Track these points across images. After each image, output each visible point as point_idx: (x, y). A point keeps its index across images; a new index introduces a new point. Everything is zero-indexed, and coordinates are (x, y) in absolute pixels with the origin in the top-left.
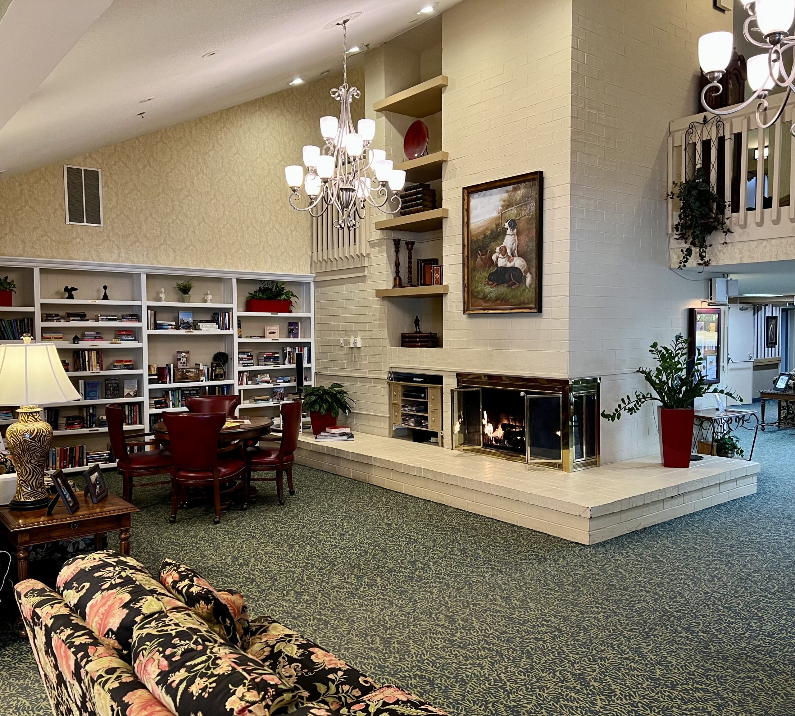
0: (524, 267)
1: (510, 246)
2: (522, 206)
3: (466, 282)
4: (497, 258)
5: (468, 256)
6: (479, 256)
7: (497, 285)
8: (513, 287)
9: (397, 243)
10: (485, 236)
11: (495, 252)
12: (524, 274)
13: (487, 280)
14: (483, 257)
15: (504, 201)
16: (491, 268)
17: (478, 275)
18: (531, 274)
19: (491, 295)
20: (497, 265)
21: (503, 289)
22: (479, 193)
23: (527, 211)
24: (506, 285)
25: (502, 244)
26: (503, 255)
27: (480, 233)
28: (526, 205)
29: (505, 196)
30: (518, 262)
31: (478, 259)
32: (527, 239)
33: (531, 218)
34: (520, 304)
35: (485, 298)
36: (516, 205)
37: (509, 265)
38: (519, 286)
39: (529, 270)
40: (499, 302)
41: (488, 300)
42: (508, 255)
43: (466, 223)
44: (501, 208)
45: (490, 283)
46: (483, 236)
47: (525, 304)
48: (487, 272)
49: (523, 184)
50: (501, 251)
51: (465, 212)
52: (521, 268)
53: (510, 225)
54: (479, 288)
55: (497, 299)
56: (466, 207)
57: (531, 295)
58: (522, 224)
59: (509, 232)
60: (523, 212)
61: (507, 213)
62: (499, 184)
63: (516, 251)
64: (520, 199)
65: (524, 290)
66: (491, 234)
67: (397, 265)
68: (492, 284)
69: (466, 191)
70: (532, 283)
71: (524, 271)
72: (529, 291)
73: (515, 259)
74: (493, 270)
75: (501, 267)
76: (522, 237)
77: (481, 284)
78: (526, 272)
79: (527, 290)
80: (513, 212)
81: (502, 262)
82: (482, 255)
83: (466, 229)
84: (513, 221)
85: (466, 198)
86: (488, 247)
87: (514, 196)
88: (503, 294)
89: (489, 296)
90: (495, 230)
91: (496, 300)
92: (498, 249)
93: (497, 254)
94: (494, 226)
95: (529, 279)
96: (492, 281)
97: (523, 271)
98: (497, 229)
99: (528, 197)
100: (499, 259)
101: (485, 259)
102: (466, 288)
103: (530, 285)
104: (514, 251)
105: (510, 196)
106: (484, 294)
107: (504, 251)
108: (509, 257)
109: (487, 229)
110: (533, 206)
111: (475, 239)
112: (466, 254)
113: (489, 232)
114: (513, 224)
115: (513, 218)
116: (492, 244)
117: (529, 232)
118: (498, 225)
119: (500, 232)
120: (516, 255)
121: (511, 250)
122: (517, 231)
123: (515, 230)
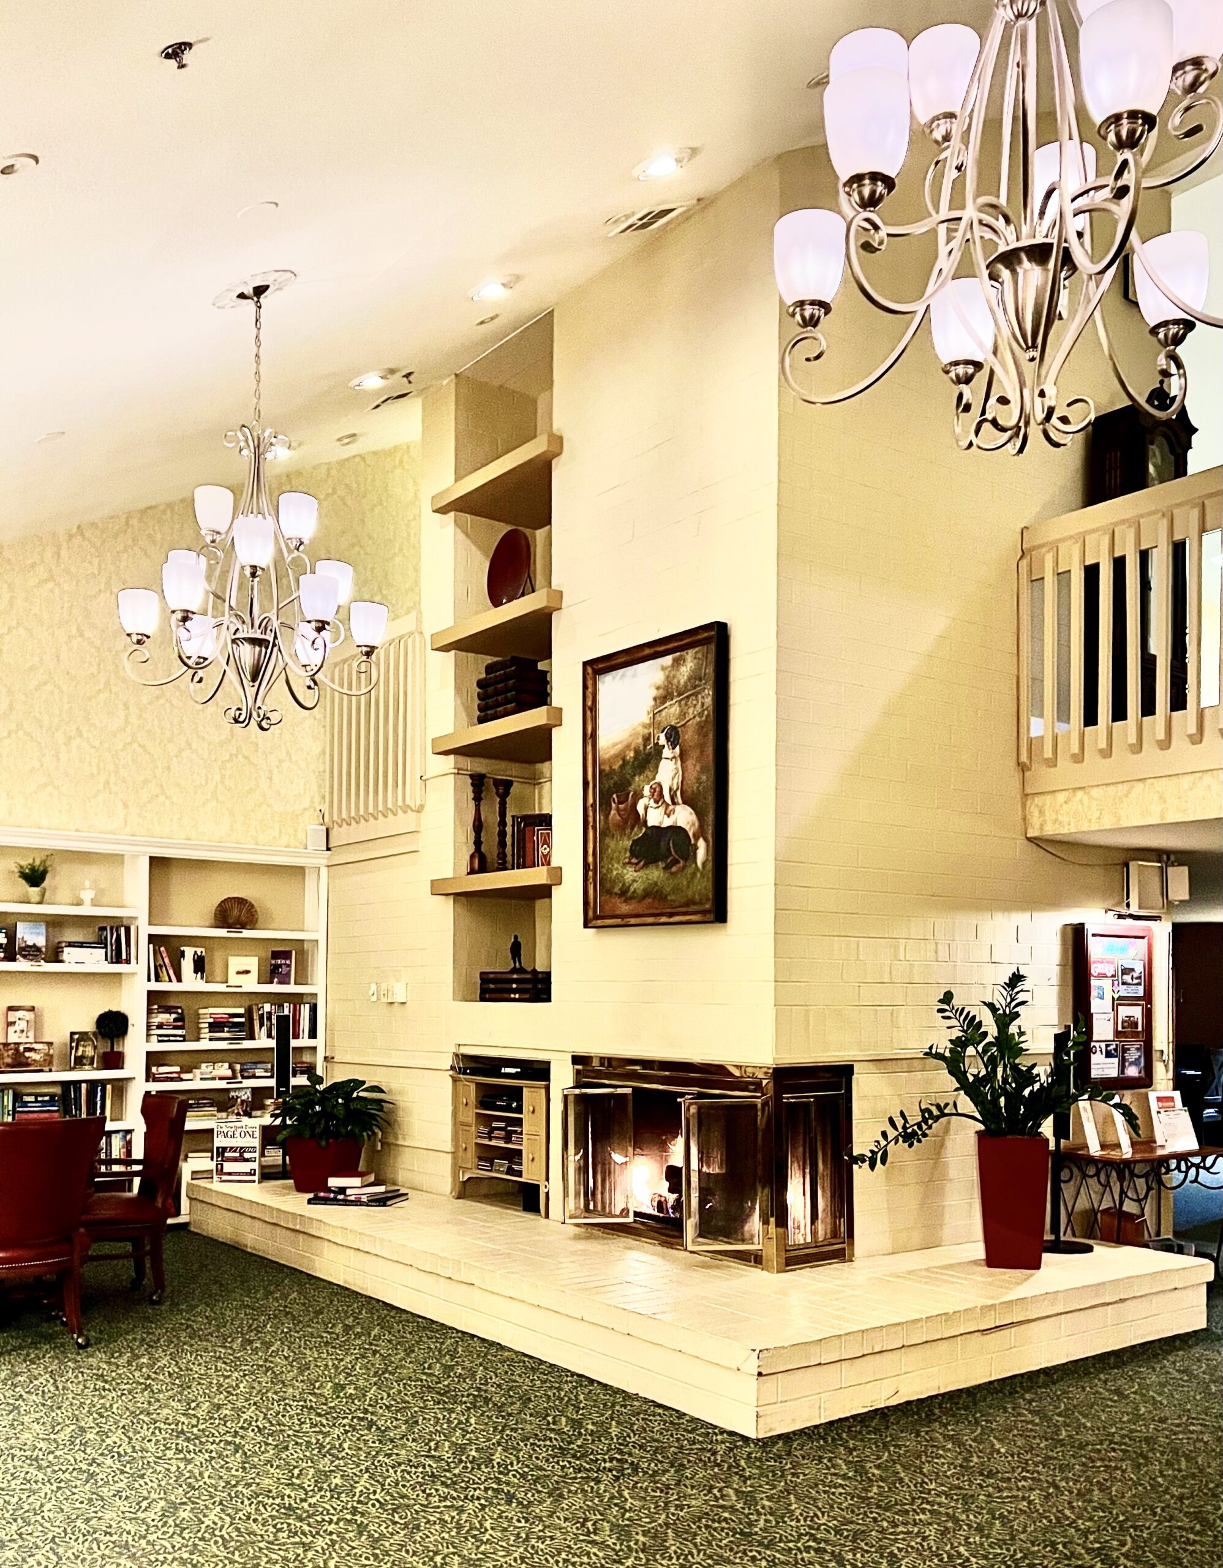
0: (693, 824)
1: (669, 783)
2: (688, 697)
3: (590, 859)
4: (646, 808)
5: (594, 805)
6: (613, 805)
7: (646, 865)
8: (674, 869)
9: (478, 782)
10: (625, 762)
11: (642, 797)
12: (693, 841)
13: (628, 854)
14: (621, 806)
15: (658, 688)
16: (636, 829)
17: (613, 844)
18: (706, 840)
19: (636, 886)
20: (645, 822)
22: (614, 673)
23: (699, 708)
24: (661, 865)
25: (654, 778)
26: (657, 802)
27: (616, 756)
28: (696, 695)
29: (659, 678)
30: (684, 817)
31: (613, 812)
32: (698, 768)
33: (706, 720)
34: (687, 904)
35: (625, 894)
36: (679, 695)
37: (667, 822)
38: (684, 868)
39: (701, 833)
40: (649, 900)
41: (632, 898)
42: (664, 801)
43: (590, 737)
44: (652, 703)
45: (634, 860)
46: (621, 762)
47: (694, 903)
48: (629, 839)
49: (690, 651)
50: (653, 793)
51: (589, 713)
52: (687, 828)
53: (668, 739)
54: (615, 873)
55: (646, 894)
56: (589, 703)
57: (703, 886)
58: (689, 735)
59: (667, 752)
60: (691, 711)
61: (664, 713)
62: (647, 651)
63: (679, 793)
64: (686, 686)
65: (694, 874)
66: (635, 758)
67: (478, 826)
68: (636, 864)
69: (589, 670)
70: (707, 860)
71: (694, 835)
72: (702, 875)
73: (678, 808)
74: (639, 833)
75: (654, 827)
76: (690, 763)
77: (618, 863)
78: (696, 837)
79: (699, 875)
80: (672, 710)
81: (655, 817)
82: (620, 803)
83: (589, 748)
84: (673, 728)
85: (590, 683)
86: (630, 785)
87: (674, 677)
88: (656, 884)
89: (632, 889)
90: (642, 748)
91: (644, 898)
92: (647, 791)
93: (646, 800)
94: (640, 740)
95: (701, 854)
96: (637, 858)
97: (691, 834)
98: (645, 746)
99: (700, 680)
100: (649, 810)
101: (625, 810)
102: (591, 873)
103: (704, 864)
104: (675, 792)
105: (668, 677)
106: (624, 884)
107: (658, 794)
108: (668, 805)
109: (628, 747)
110: (708, 698)
111: (607, 768)
112: (590, 800)
113: (632, 754)
114: (674, 735)
115: (673, 723)
116: (637, 779)
117: (702, 752)
118: (647, 739)
119: (650, 753)
120: (680, 801)
121: (671, 789)
122: (681, 750)
123: (678, 749)
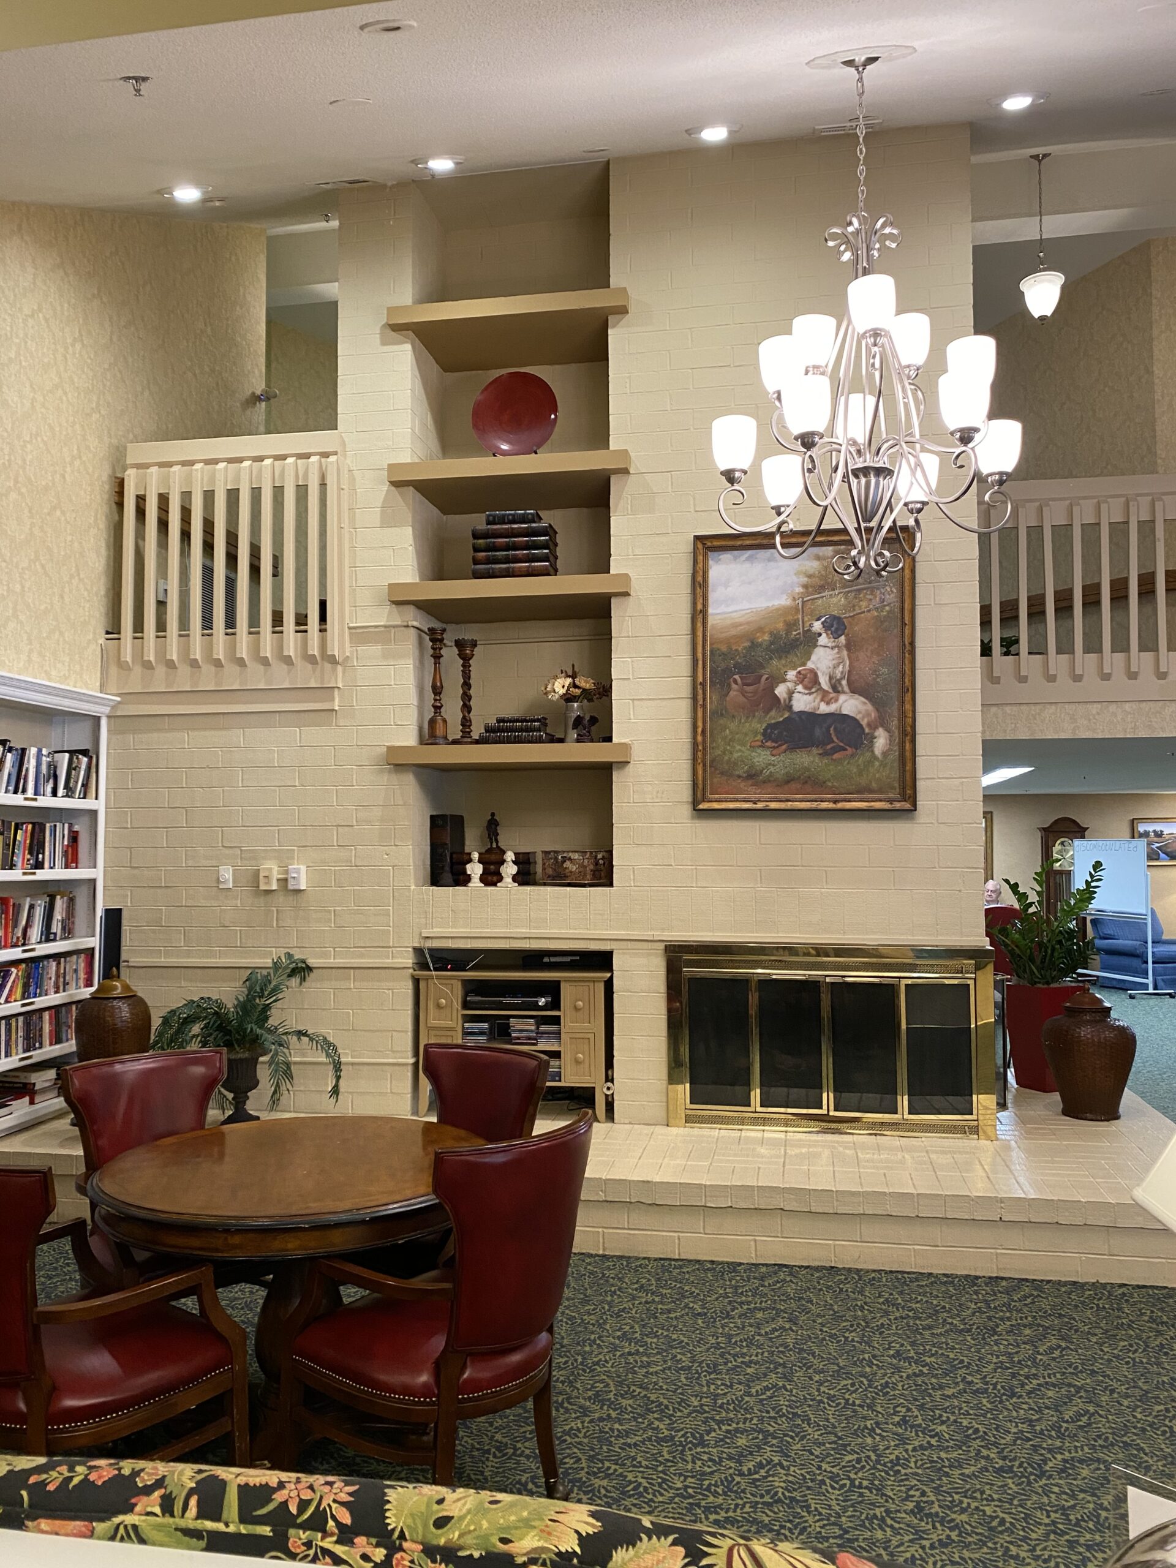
0: (868, 715)
1: (827, 671)
2: (859, 591)
3: (699, 738)
4: (791, 693)
5: (703, 684)
6: (734, 686)
7: (792, 749)
8: (836, 756)
9: (438, 637)
10: (754, 645)
11: (784, 681)
12: (867, 730)
13: (760, 737)
14: (749, 688)
15: (810, 576)
17: (733, 726)
18: (888, 730)
19: (772, 769)
20: (789, 707)
21: (807, 759)
22: (736, 553)
23: (876, 602)
24: (815, 750)
25: (804, 664)
26: (806, 688)
27: (739, 638)
28: (872, 590)
29: (813, 566)
30: (850, 705)
31: (732, 693)
32: (875, 660)
33: (886, 616)
34: (858, 792)
35: (754, 776)
36: (844, 587)
37: (824, 709)
38: (853, 755)
39: (881, 722)
40: (794, 786)
41: (764, 782)
42: (821, 689)
43: (699, 613)
44: (801, 590)
45: (769, 744)
46: (747, 644)
47: (871, 791)
50: (801, 678)
51: (698, 589)
52: (858, 717)
53: (826, 627)
54: (736, 755)
55: (789, 780)
56: (699, 578)
57: (891, 774)
58: (860, 628)
59: (823, 640)
60: (864, 604)
61: (819, 601)
63: (844, 682)
65: (869, 763)
66: (772, 643)
68: (774, 748)
69: (700, 546)
70: (890, 750)
71: (869, 725)
72: (883, 764)
73: (842, 698)
74: (774, 716)
75: (801, 713)
76: (861, 655)
77: (744, 745)
78: (873, 727)
79: (877, 763)
80: (835, 600)
82: (744, 684)
83: (699, 625)
84: (838, 619)
85: (700, 558)
86: (762, 666)
88: (808, 769)
89: (766, 772)
90: (783, 633)
91: (788, 782)
93: (790, 685)
94: (781, 625)
96: (774, 742)
97: (864, 723)
98: (788, 632)
100: (796, 695)
101: (755, 692)
102: (700, 754)
103: (885, 754)
104: (839, 681)
105: (826, 567)
106: (752, 767)
107: (810, 681)
108: (826, 692)
109: (760, 629)
110: (890, 594)
111: (724, 648)
112: (700, 678)
113: (766, 637)
114: (836, 626)
115: (835, 613)
116: (774, 662)
117: (879, 646)
118: (791, 626)
119: (797, 640)
120: (846, 689)
121: (831, 678)
122: (848, 640)
123: (843, 638)
